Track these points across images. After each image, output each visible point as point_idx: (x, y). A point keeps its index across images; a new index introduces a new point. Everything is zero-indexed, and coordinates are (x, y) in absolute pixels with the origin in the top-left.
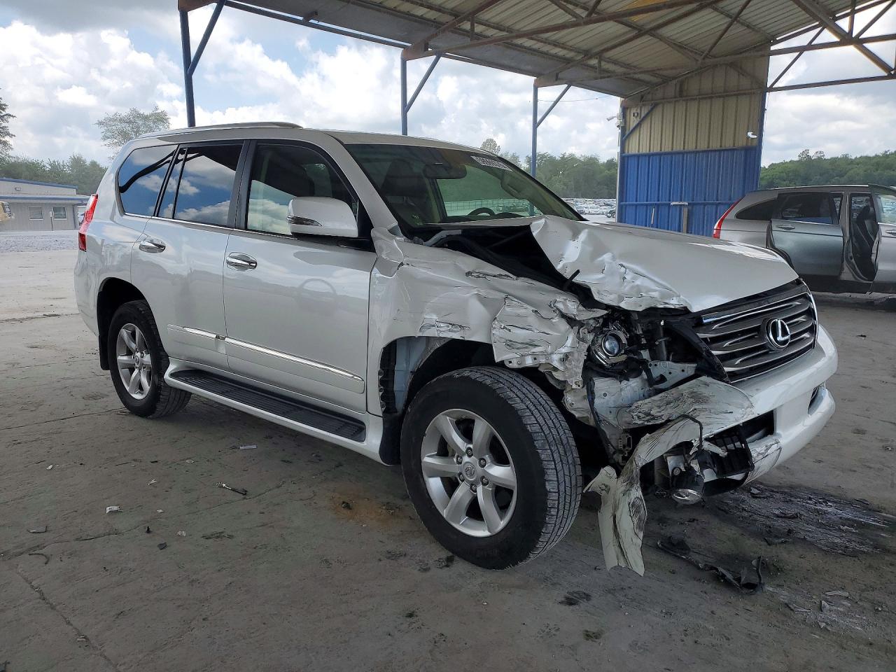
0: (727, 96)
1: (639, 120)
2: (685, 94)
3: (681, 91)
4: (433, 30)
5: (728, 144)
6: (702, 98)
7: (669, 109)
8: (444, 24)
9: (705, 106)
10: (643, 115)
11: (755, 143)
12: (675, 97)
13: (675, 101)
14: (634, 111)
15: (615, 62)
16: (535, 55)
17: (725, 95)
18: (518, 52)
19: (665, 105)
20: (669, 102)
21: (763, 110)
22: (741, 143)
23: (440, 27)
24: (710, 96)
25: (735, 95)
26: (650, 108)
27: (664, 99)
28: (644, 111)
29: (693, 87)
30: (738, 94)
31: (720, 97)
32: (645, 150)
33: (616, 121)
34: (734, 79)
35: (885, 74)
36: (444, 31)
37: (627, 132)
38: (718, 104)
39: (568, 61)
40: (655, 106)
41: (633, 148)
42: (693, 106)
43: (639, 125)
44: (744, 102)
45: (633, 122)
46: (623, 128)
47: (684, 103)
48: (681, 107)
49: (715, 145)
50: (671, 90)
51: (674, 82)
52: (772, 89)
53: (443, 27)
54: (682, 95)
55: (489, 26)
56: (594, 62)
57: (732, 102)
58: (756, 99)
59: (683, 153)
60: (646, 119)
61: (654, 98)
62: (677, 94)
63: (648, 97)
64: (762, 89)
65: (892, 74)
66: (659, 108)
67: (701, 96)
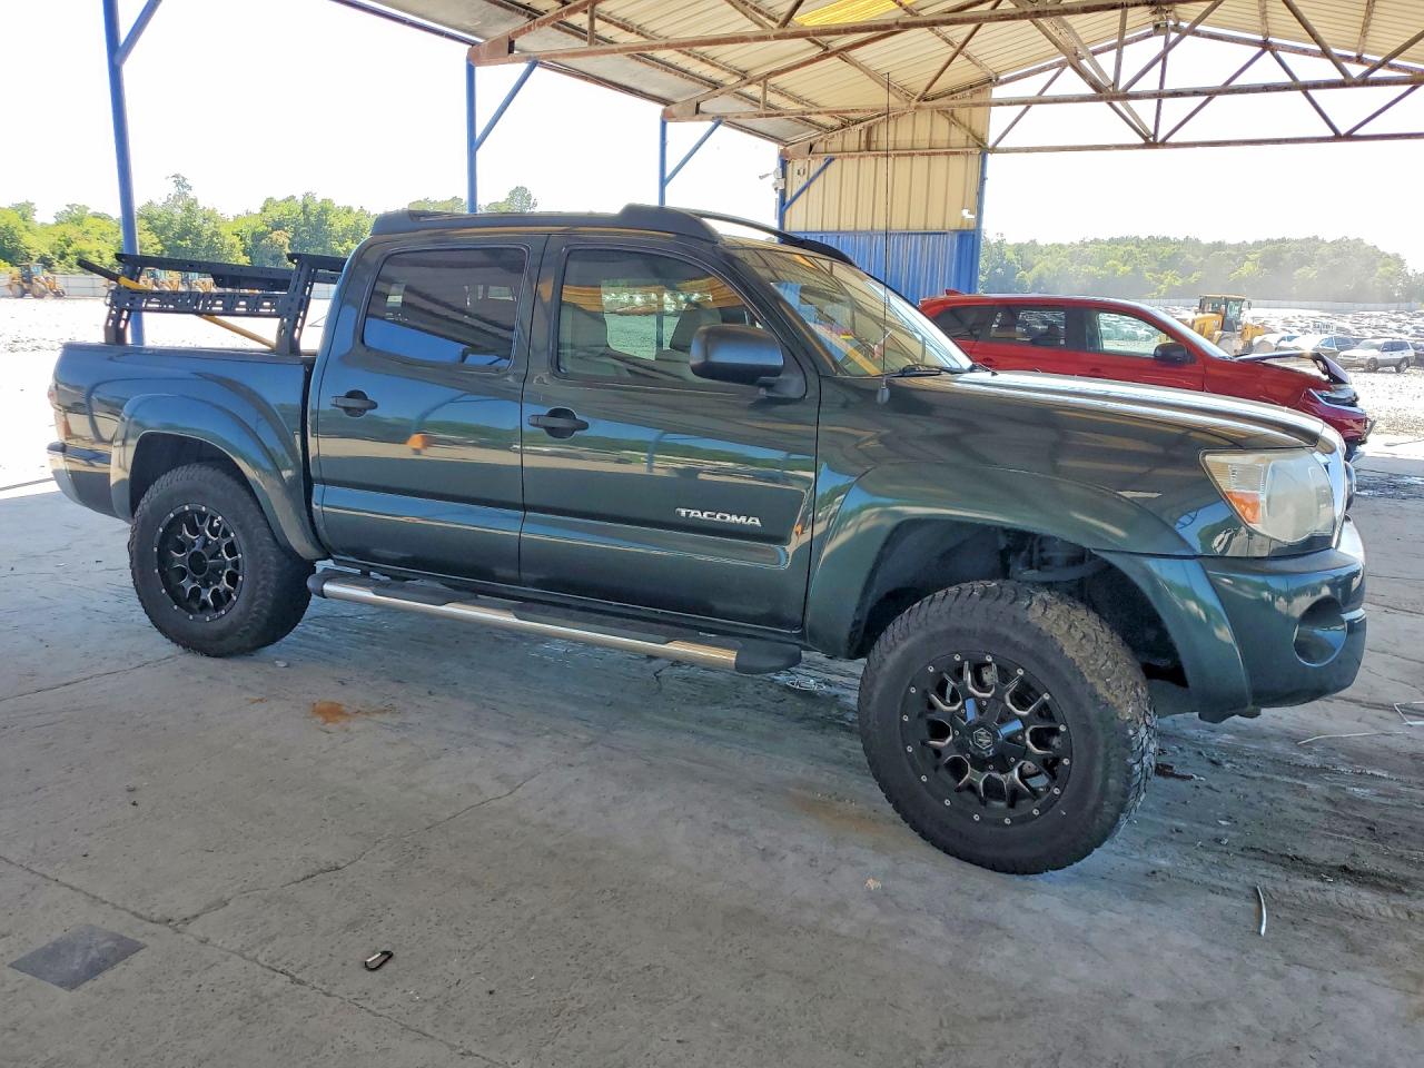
0: (934, 154)
1: (804, 180)
2: (873, 146)
3: (868, 142)
4: (522, 21)
5: (935, 225)
6: (898, 155)
7: (850, 165)
8: (542, 14)
9: (903, 167)
10: (811, 175)
11: (972, 227)
12: (859, 151)
13: (861, 156)
14: (796, 165)
15: (782, 92)
16: (670, 72)
17: (931, 152)
18: (646, 66)
19: (845, 160)
20: (852, 157)
21: (983, 180)
22: (953, 224)
23: (535, 18)
24: (911, 153)
25: (946, 153)
26: (823, 164)
27: (842, 151)
28: (816, 165)
29: (883, 137)
30: (949, 152)
31: (923, 154)
32: (815, 224)
33: (772, 179)
34: (942, 131)
35: (1142, 141)
36: (543, 24)
37: (788, 199)
38: (920, 163)
39: (715, 85)
40: (832, 160)
41: (797, 222)
42: (886, 166)
43: (807, 187)
44: (957, 163)
45: (796, 183)
46: (783, 194)
47: (873, 159)
48: (868, 163)
49: (917, 224)
50: (853, 137)
51: (859, 127)
52: (994, 150)
53: (541, 18)
54: (868, 146)
55: (611, 22)
56: (754, 90)
57: (940, 162)
58: (974, 162)
59: (871, 233)
60: (817, 180)
61: (829, 149)
62: (863, 146)
63: (820, 147)
64: (981, 148)
65: (1151, 142)
66: (836, 164)
67: (896, 151)
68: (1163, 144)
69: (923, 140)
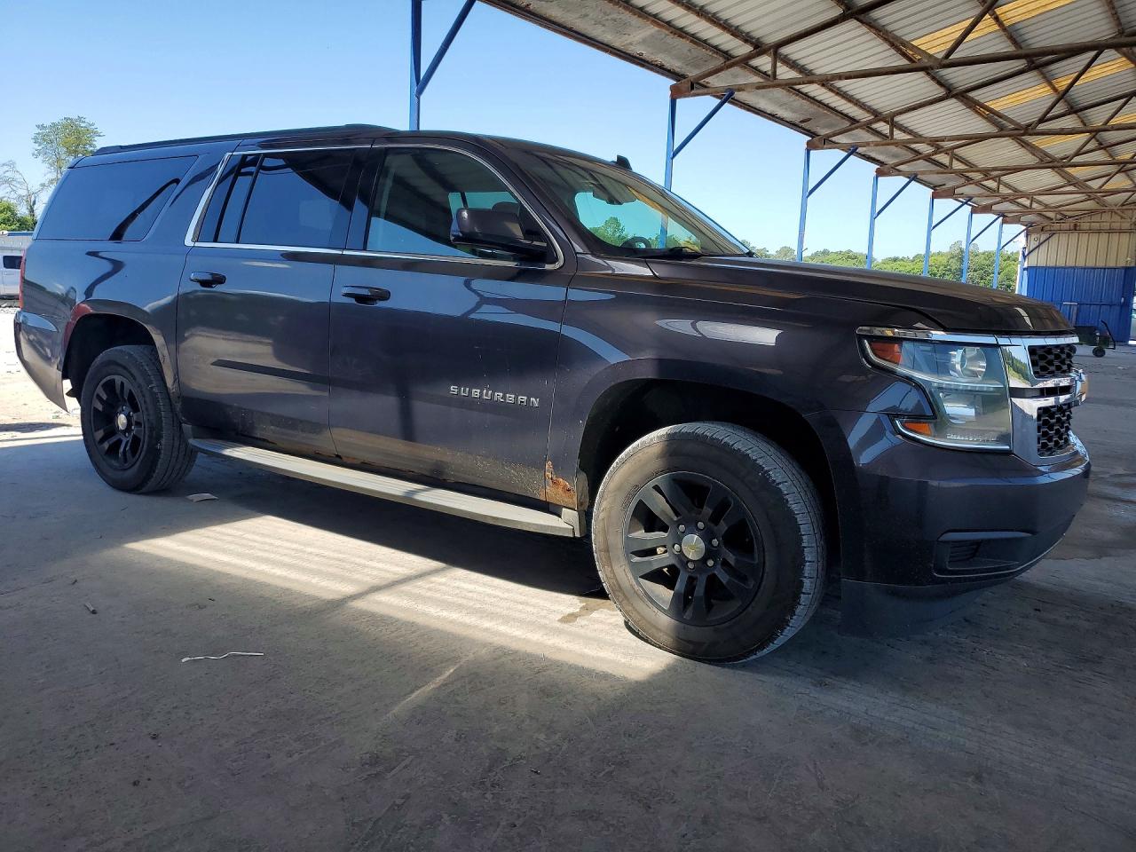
0: (1112, 232)
1: (1037, 243)
2: (1078, 228)
3: (1075, 226)
5: (1112, 264)
7: (1064, 238)
9: (1094, 238)
10: (1041, 241)
11: (1132, 265)
12: (1070, 230)
13: (1070, 233)
14: (1033, 236)
17: (1110, 231)
19: (1061, 235)
20: (1064, 233)
22: (1121, 264)
24: (1099, 231)
25: (1117, 232)
26: (1048, 235)
27: (1060, 231)
28: (1043, 237)
29: (1085, 226)
30: (1121, 231)
31: (1106, 233)
32: (1042, 263)
37: (1028, 252)
38: (1104, 237)
40: (1052, 235)
41: (1033, 261)
42: (1084, 237)
43: (1038, 246)
44: (1125, 237)
45: (1033, 244)
46: (1025, 249)
47: (1077, 234)
48: (1074, 237)
49: (1101, 264)
50: (1068, 224)
51: (1071, 220)
54: (1076, 228)
57: (1115, 237)
59: (1074, 268)
60: (1044, 245)
61: (1052, 229)
62: (1072, 228)
63: (1048, 228)
66: (1056, 236)
67: (1091, 231)
69: (1106, 226)
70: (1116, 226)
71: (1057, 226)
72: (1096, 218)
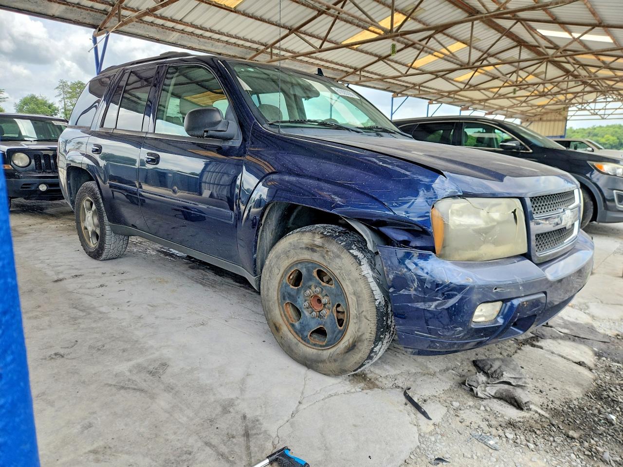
7: (536, 123)
9: (548, 123)
13: (538, 121)
17: (555, 120)
21: (566, 126)
24: (550, 121)
29: (545, 119)
30: (559, 120)
31: (553, 121)
38: (552, 123)
40: (531, 123)
42: (544, 123)
44: (561, 124)
48: (540, 123)
50: (537, 118)
51: (539, 116)
54: (541, 119)
57: (557, 123)
58: (565, 123)
62: (539, 119)
63: (530, 120)
64: (567, 120)
65: (603, 119)
66: (532, 124)
67: (547, 121)
68: (605, 119)
69: (553, 118)
70: (557, 118)
71: (533, 119)
72: (549, 115)
